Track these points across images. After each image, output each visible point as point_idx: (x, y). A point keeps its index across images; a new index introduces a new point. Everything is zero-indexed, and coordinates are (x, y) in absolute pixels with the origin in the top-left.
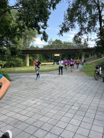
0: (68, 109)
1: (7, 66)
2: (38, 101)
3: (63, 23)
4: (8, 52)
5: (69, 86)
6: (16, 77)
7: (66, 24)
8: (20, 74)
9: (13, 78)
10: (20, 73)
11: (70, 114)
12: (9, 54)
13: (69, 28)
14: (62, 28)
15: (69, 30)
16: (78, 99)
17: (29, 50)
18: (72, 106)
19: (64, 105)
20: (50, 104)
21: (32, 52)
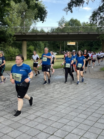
17: (25, 35)
18: (52, 135)
19: (38, 133)
20: (15, 129)
21: (32, 39)
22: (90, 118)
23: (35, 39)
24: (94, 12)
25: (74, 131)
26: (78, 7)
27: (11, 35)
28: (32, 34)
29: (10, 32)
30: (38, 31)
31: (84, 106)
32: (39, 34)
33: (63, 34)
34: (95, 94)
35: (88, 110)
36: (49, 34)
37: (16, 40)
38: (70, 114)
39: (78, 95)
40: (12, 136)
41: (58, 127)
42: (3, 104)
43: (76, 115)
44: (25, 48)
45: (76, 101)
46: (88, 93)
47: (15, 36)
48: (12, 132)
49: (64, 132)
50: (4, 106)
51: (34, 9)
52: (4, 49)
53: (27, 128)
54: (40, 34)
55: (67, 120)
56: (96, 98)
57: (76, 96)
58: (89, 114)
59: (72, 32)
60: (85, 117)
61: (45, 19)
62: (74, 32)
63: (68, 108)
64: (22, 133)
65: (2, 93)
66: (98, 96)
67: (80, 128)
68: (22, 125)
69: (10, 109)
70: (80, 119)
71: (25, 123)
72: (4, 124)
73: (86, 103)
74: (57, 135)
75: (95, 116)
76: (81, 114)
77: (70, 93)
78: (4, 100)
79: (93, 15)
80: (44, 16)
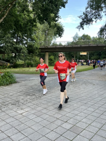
0: (56, 127)
1: (24, 66)
2: (27, 111)
3: (84, 13)
4: (24, 51)
5: (79, 94)
6: (25, 78)
7: (88, 14)
8: (31, 76)
9: (22, 79)
10: (33, 74)
11: (55, 134)
12: (26, 52)
13: (92, 18)
14: (83, 19)
15: (93, 21)
16: (79, 112)
17: (48, 48)
18: (66, 122)
19: (55, 120)
20: (38, 116)
21: (52, 51)
22: (97, 111)
23: (55, 50)
24: (101, 28)
25: (84, 120)
26: (88, 25)
27: (37, 48)
28: (53, 47)
29: (36, 46)
30: (57, 45)
31: (92, 101)
32: (57, 47)
33: (76, 46)
34: (102, 93)
35: (95, 105)
36: (65, 46)
37: (41, 52)
38: (81, 107)
39: (88, 93)
40: (36, 121)
41: (71, 116)
42: (30, 98)
43: (85, 108)
44: (47, 57)
45: (86, 98)
46: (96, 92)
47: (40, 48)
48: (36, 118)
49: (75, 120)
50: (31, 99)
51: (54, 28)
52: (32, 59)
53: (47, 116)
54: (59, 47)
55: (78, 112)
56: (102, 95)
57: (86, 94)
58: (97, 108)
59: (84, 45)
60: (93, 110)
61: (62, 35)
62: (85, 45)
63: (79, 103)
64: (43, 119)
65: (30, 90)
66: (104, 94)
67: (88, 118)
68: (43, 113)
69: (35, 102)
70: (89, 111)
71: (46, 112)
72: (30, 112)
73: (94, 100)
74: (70, 123)
75: (101, 109)
76: (89, 108)
77: (81, 92)
78: (31, 95)
79: (101, 30)
80: (61, 33)
